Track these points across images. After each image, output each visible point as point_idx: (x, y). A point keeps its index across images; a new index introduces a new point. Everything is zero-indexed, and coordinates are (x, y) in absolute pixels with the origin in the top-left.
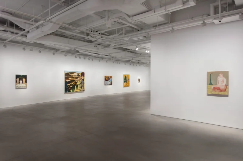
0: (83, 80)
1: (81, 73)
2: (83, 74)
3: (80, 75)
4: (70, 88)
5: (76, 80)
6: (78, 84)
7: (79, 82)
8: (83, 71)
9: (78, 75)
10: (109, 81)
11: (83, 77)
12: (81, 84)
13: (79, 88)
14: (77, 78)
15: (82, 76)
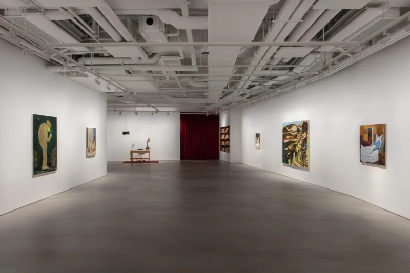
0: (305, 140)
1: (302, 124)
2: (305, 126)
3: (301, 129)
4: (289, 155)
5: (295, 140)
6: (297, 148)
7: (299, 146)
8: (305, 119)
9: (298, 130)
10: (374, 146)
11: (305, 133)
12: (302, 149)
13: (299, 159)
14: (295, 136)
15: (303, 131)
